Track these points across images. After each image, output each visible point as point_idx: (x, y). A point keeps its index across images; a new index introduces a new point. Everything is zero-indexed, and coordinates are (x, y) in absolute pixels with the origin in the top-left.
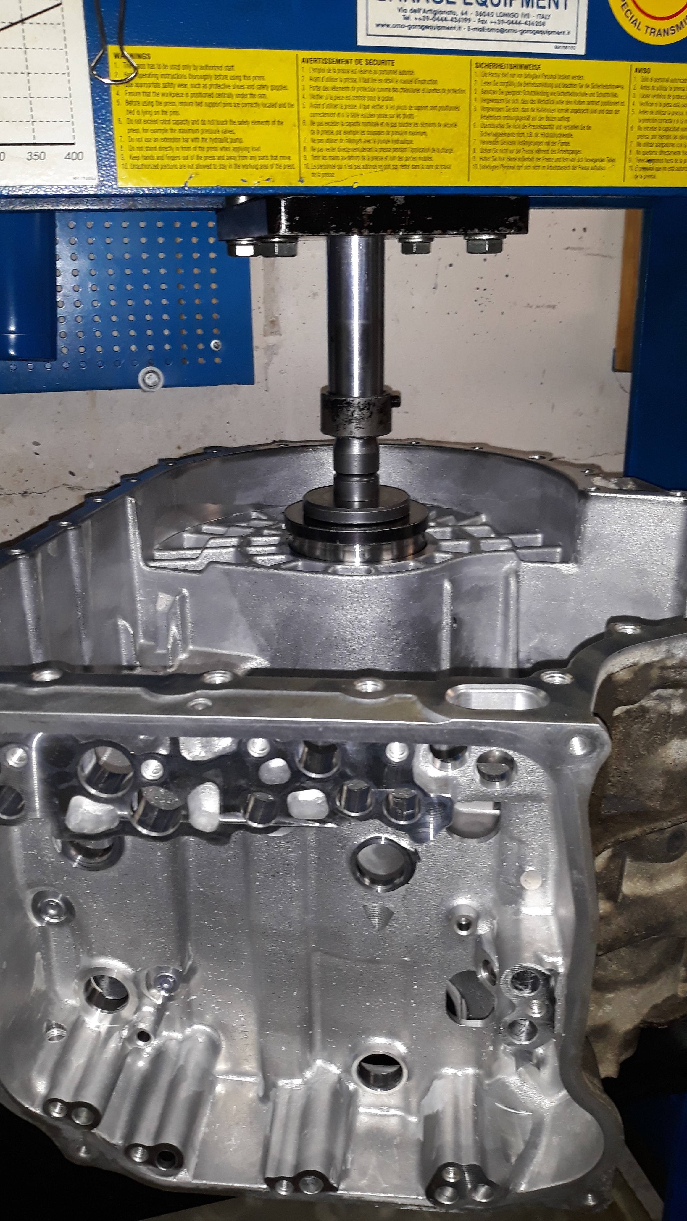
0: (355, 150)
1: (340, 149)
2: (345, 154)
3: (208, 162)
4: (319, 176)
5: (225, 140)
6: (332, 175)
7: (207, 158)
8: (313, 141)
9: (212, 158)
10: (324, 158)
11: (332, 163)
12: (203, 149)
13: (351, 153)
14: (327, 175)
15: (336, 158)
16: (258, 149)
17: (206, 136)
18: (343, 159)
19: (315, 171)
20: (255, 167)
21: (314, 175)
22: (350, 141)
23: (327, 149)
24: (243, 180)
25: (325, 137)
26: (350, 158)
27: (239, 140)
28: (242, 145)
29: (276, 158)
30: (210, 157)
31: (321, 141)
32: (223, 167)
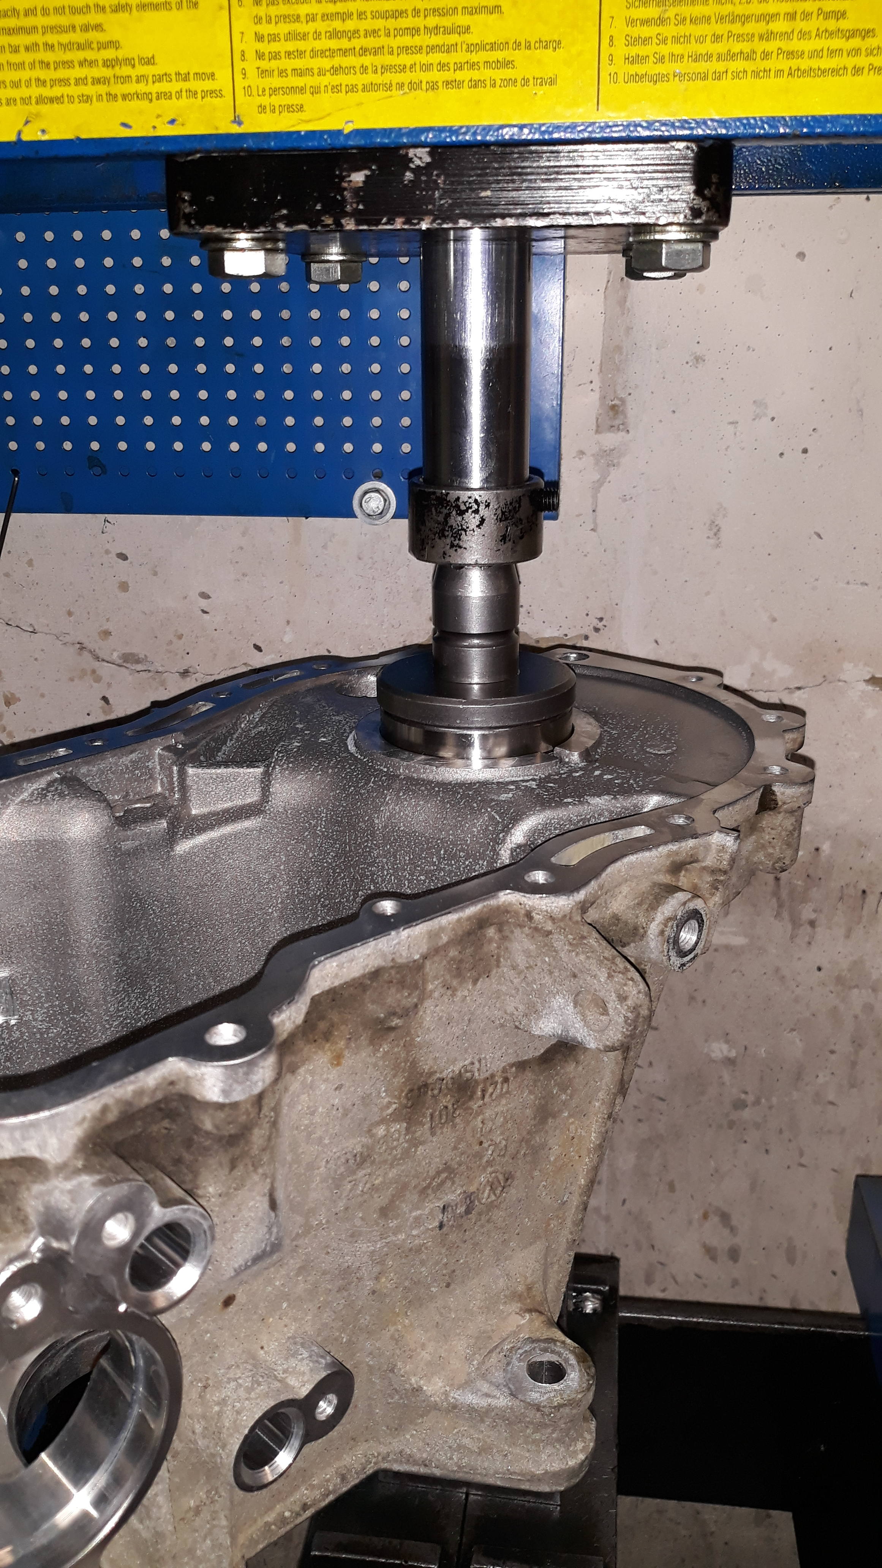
0: (345, 52)
1: (315, 54)
2: (326, 63)
3: (57, 91)
4: (273, 111)
5: (87, 46)
6: (301, 108)
7: (54, 82)
8: (259, 38)
9: (65, 82)
10: (282, 73)
11: (299, 82)
12: (48, 65)
13: (337, 61)
14: (290, 108)
15: (309, 71)
16: (150, 61)
17: (52, 38)
18: (321, 72)
19: (265, 100)
20: (147, 96)
21: (262, 109)
22: (335, 34)
23: (289, 54)
24: (124, 125)
25: (284, 28)
26: (335, 70)
27: (114, 44)
28: (121, 54)
29: (186, 78)
30: (60, 81)
31: (274, 38)
32: (86, 99)
